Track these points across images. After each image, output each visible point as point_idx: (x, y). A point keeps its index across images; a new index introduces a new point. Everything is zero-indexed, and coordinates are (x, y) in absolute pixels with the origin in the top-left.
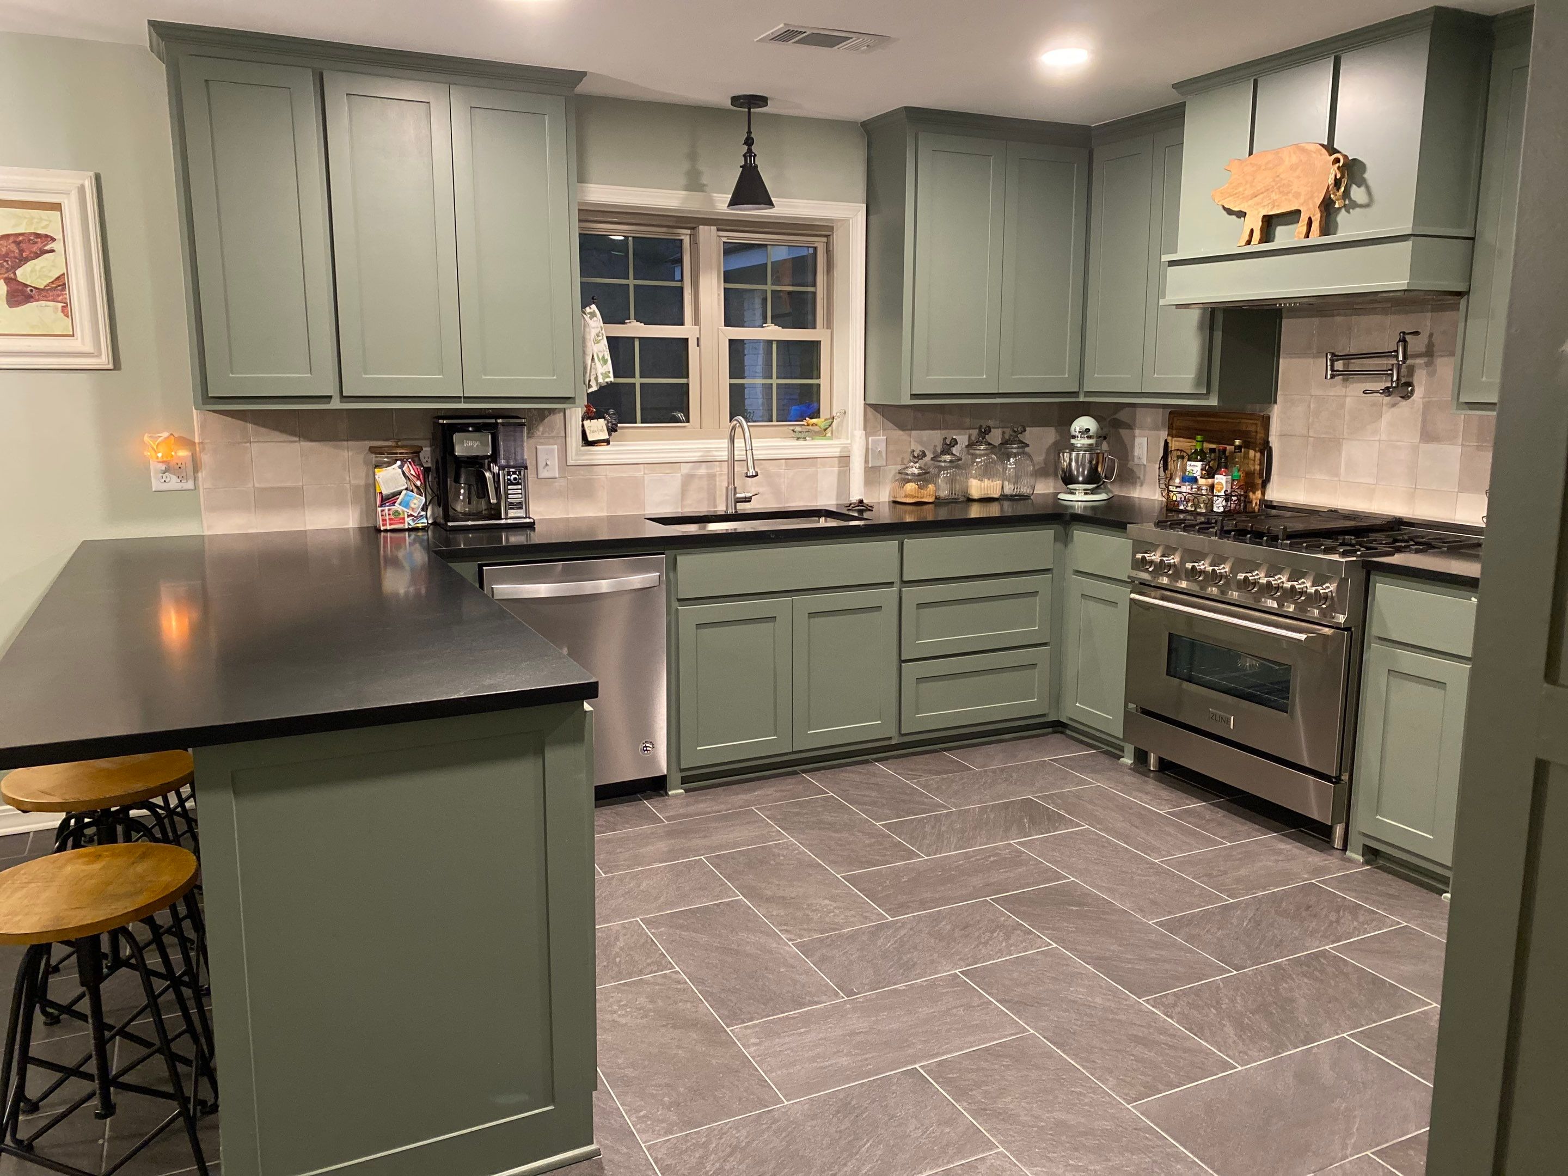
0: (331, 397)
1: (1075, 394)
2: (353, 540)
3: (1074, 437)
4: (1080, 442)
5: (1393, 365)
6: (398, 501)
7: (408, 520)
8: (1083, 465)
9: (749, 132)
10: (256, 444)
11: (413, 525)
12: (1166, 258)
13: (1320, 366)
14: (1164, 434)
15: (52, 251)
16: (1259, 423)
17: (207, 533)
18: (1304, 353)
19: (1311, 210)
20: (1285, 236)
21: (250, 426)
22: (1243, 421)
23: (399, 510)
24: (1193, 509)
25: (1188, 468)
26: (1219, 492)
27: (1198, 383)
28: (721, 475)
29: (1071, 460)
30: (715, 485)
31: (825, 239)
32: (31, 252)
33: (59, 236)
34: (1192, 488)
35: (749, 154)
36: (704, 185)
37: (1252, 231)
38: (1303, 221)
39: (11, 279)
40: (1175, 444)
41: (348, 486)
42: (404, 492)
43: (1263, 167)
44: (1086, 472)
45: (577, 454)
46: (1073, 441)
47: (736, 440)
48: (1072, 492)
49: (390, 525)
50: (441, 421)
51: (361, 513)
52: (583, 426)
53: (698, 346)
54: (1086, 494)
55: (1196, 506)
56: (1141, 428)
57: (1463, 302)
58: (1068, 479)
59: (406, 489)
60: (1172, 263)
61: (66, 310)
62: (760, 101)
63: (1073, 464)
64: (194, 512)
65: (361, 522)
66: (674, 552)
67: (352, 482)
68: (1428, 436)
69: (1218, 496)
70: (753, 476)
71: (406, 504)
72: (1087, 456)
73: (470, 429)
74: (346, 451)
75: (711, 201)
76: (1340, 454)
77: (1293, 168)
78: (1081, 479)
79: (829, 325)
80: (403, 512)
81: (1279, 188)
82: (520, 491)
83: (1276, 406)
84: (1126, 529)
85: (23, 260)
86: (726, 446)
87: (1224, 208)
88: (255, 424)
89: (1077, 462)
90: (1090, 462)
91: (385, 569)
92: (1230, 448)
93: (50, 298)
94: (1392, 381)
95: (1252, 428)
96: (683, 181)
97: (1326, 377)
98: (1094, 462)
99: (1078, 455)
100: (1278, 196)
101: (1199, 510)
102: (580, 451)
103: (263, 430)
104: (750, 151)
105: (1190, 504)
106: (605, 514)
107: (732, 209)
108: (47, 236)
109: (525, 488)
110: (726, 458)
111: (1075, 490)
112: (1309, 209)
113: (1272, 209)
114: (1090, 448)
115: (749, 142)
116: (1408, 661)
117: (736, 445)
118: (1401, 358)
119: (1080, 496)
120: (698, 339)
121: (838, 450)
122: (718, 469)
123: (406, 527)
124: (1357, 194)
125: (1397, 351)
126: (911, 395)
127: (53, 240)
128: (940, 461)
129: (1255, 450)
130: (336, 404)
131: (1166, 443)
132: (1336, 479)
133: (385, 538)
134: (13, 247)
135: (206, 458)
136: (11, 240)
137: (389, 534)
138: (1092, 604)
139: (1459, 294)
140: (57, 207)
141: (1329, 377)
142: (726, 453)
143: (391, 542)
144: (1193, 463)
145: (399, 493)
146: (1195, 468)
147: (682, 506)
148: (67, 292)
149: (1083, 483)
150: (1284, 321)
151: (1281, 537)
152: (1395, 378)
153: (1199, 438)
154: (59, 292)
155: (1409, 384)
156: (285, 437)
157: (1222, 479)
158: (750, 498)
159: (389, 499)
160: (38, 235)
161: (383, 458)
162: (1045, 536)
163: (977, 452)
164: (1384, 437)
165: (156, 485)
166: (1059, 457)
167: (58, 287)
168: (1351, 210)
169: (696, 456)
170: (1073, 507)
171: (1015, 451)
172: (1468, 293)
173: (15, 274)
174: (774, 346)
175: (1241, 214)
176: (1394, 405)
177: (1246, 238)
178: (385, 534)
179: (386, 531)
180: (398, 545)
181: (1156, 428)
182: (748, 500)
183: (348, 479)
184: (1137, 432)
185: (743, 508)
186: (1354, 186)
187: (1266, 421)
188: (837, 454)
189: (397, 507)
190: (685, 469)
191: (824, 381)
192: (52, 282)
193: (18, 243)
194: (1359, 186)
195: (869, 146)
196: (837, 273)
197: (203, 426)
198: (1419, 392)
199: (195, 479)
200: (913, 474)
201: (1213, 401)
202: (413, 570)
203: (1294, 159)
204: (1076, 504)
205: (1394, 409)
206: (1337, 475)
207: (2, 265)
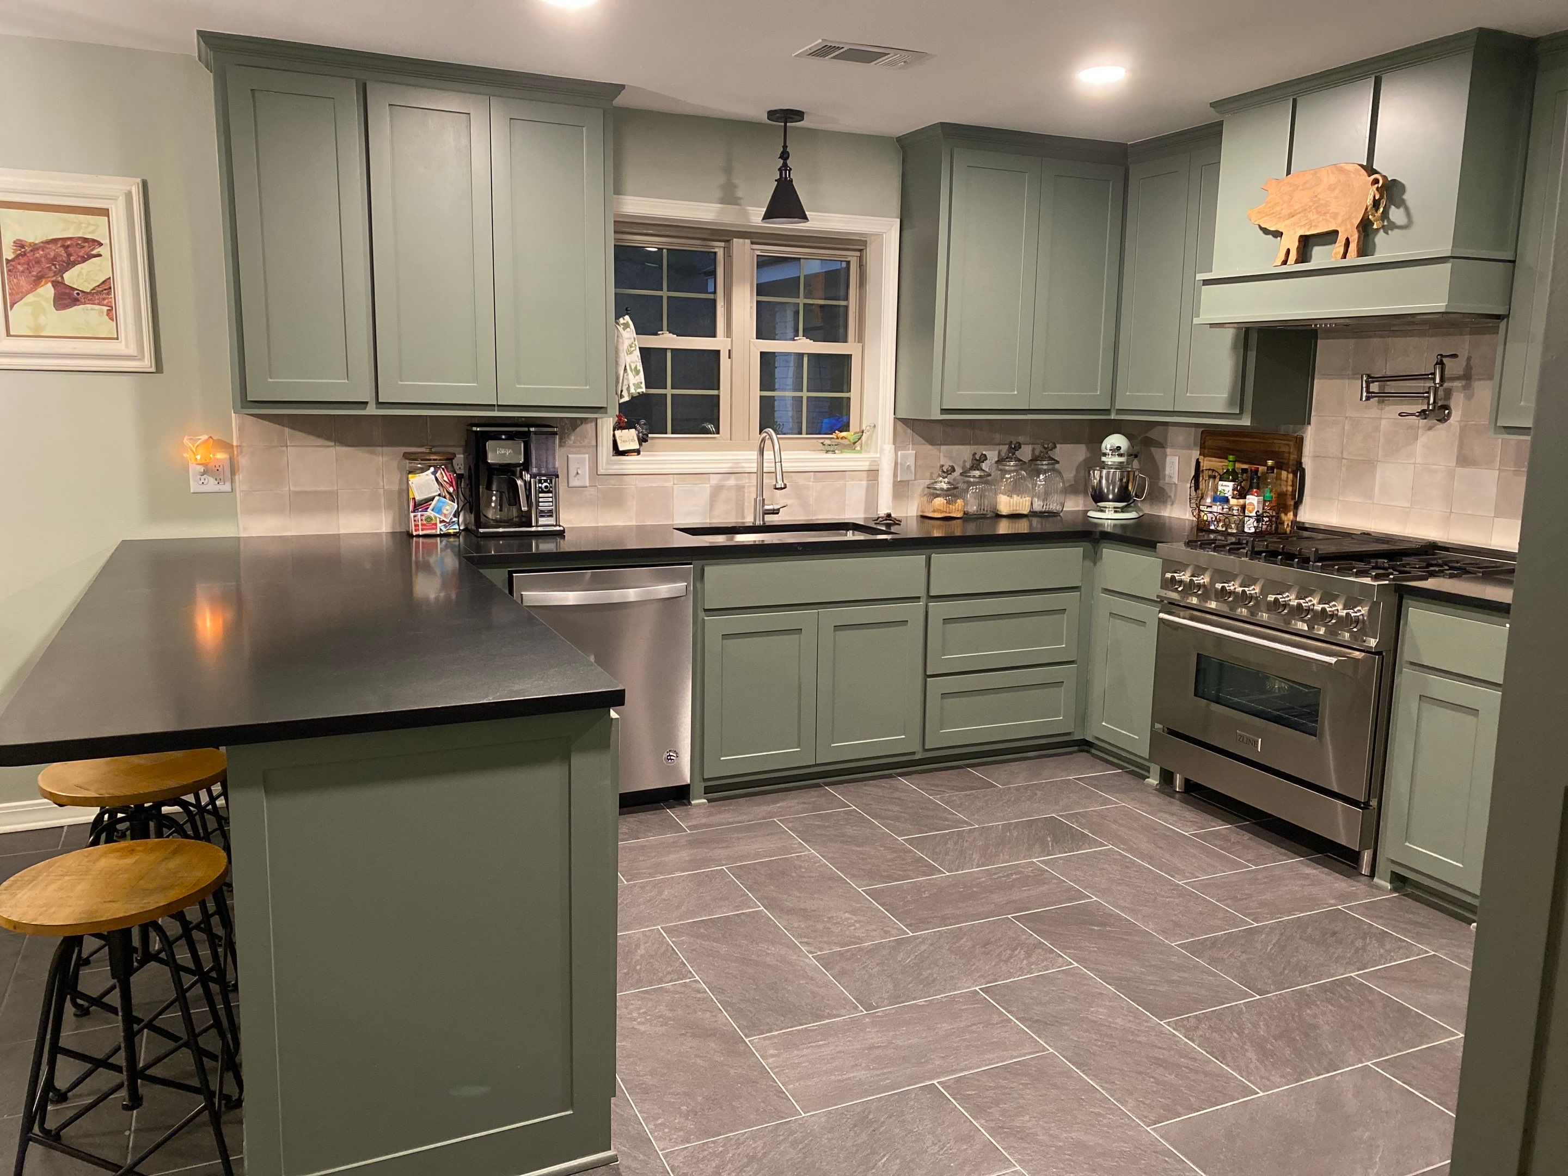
0: (367, 403)
1: (1107, 411)
2: (386, 543)
3: (1105, 455)
4: (1110, 460)
5: (1429, 388)
6: (431, 507)
7: (439, 525)
8: (1114, 483)
9: (785, 147)
10: (293, 448)
11: (445, 530)
12: (1200, 277)
13: (1355, 387)
14: (1195, 454)
15: (99, 255)
16: (1292, 443)
17: (242, 535)
18: (1339, 373)
19: (1349, 231)
20: (1321, 257)
21: (287, 430)
22: (1275, 441)
23: (432, 515)
24: (1224, 529)
25: (1220, 488)
26: (1251, 512)
27: (1231, 402)
28: (749, 487)
29: (1101, 477)
30: (744, 496)
31: (858, 254)
32: (79, 256)
33: (105, 241)
34: (1223, 508)
35: (785, 168)
36: (740, 199)
37: (1288, 251)
38: (1340, 242)
39: (59, 282)
40: (1206, 463)
41: (381, 491)
42: (437, 498)
43: (1301, 187)
44: (1116, 490)
45: (608, 463)
46: (1104, 459)
47: (765, 452)
48: (1102, 510)
49: (422, 530)
50: (474, 429)
51: (394, 518)
52: (614, 435)
53: (729, 358)
54: (1116, 512)
55: (1227, 526)
56: (1173, 447)
57: (1503, 325)
58: (1099, 497)
59: (439, 495)
60: (1207, 282)
61: (111, 313)
62: (797, 115)
63: (1104, 482)
64: (231, 514)
65: (393, 528)
66: (702, 562)
67: (386, 487)
68: (1464, 460)
69: (1249, 517)
70: (781, 489)
71: (439, 511)
72: (1118, 474)
73: (503, 437)
74: (381, 457)
75: (746, 214)
76: (1374, 477)
77: (1331, 188)
78: (1111, 497)
79: (861, 338)
80: (436, 518)
81: (1316, 208)
82: (551, 499)
83: (1310, 427)
84: (1155, 548)
85: (70, 265)
86: (755, 457)
87: (1261, 228)
88: (293, 428)
89: (1107, 480)
90: (1121, 480)
91: (416, 574)
92: (1262, 469)
93: (96, 302)
94: (1429, 404)
95: (1286, 449)
96: (718, 194)
97: (1361, 399)
98: (1125, 480)
99: (1108, 473)
100: (1315, 216)
101: (1230, 531)
102: (611, 460)
103: (298, 434)
104: (785, 165)
105: (1221, 524)
106: (634, 523)
107: (766, 223)
108: (94, 241)
109: (556, 497)
110: (755, 470)
111: (1106, 507)
112: (1346, 230)
113: (1309, 230)
114: (1120, 466)
115: (785, 156)
116: (1439, 687)
117: (765, 457)
118: (1438, 381)
119: (1109, 514)
120: (729, 351)
121: (867, 463)
122: (747, 481)
123: (438, 533)
124: (1396, 215)
125: (1434, 374)
126: (942, 410)
127: (101, 244)
128: (970, 477)
129: (1288, 472)
130: (372, 410)
131: (1198, 463)
132: (1369, 501)
133: (417, 543)
134: (63, 252)
135: (243, 461)
136: (59, 244)
137: (421, 540)
138: (1119, 622)
139: (1498, 317)
140: (105, 212)
141: (1364, 399)
142: (755, 465)
143: (423, 548)
144: (1225, 483)
145: (432, 499)
146: (1227, 488)
147: (711, 517)
148: (113, 296)
149: (1113, 501)
150: (1320, 343)
151: (1312, 559)
152: (1432, 401)
153: (1231, 458)
154: (104, 296)
155: (1446, 407)
156: (321, 442)
157: (1254, 499)
158: (779, 510)
159: (422, 505)
160: (86, 240)
161: (416, 463)
162: (1074, 553)
163: (1007, 468)
164: (1419, 460)
165: (194, 487)
166: (1090, 474)
167: (104, 292)
168: (1390, 232)
169: (725, 467)
170: (1102, 525)
171: (1045, 467)
172: (1507, 316)
173: (62, 278)
174: (806, 359)
175: (1278, 234)
176: (1430, 428)
177: (1282, 258)
178: (418, 539)
179: (418, 536)
180: (430, 550)
181: (1189, 448)
182: (775, 512)
183: (382, 484)
184: (1169, 451)
185: (771, 519)
186: (1393, 207)
187: (1300, 442)
188: (866, 468)
189: (430, 513)
190: (714, 480)
191: (854, 395)
192: (98, 286)
193: (66, 247)
194: (1398, 207)
195: (904, 162)
196: (870, 287)
197: (241, 429)
198: (1456, 416)
199: (232, 481)
200: (942, 489)
201: (1246, 421)
202: (442, 575)
203: (1333, 179)
204: (1106, 522)
205: (1431, 433)
206: (1371, 497)
207: (49, 268)
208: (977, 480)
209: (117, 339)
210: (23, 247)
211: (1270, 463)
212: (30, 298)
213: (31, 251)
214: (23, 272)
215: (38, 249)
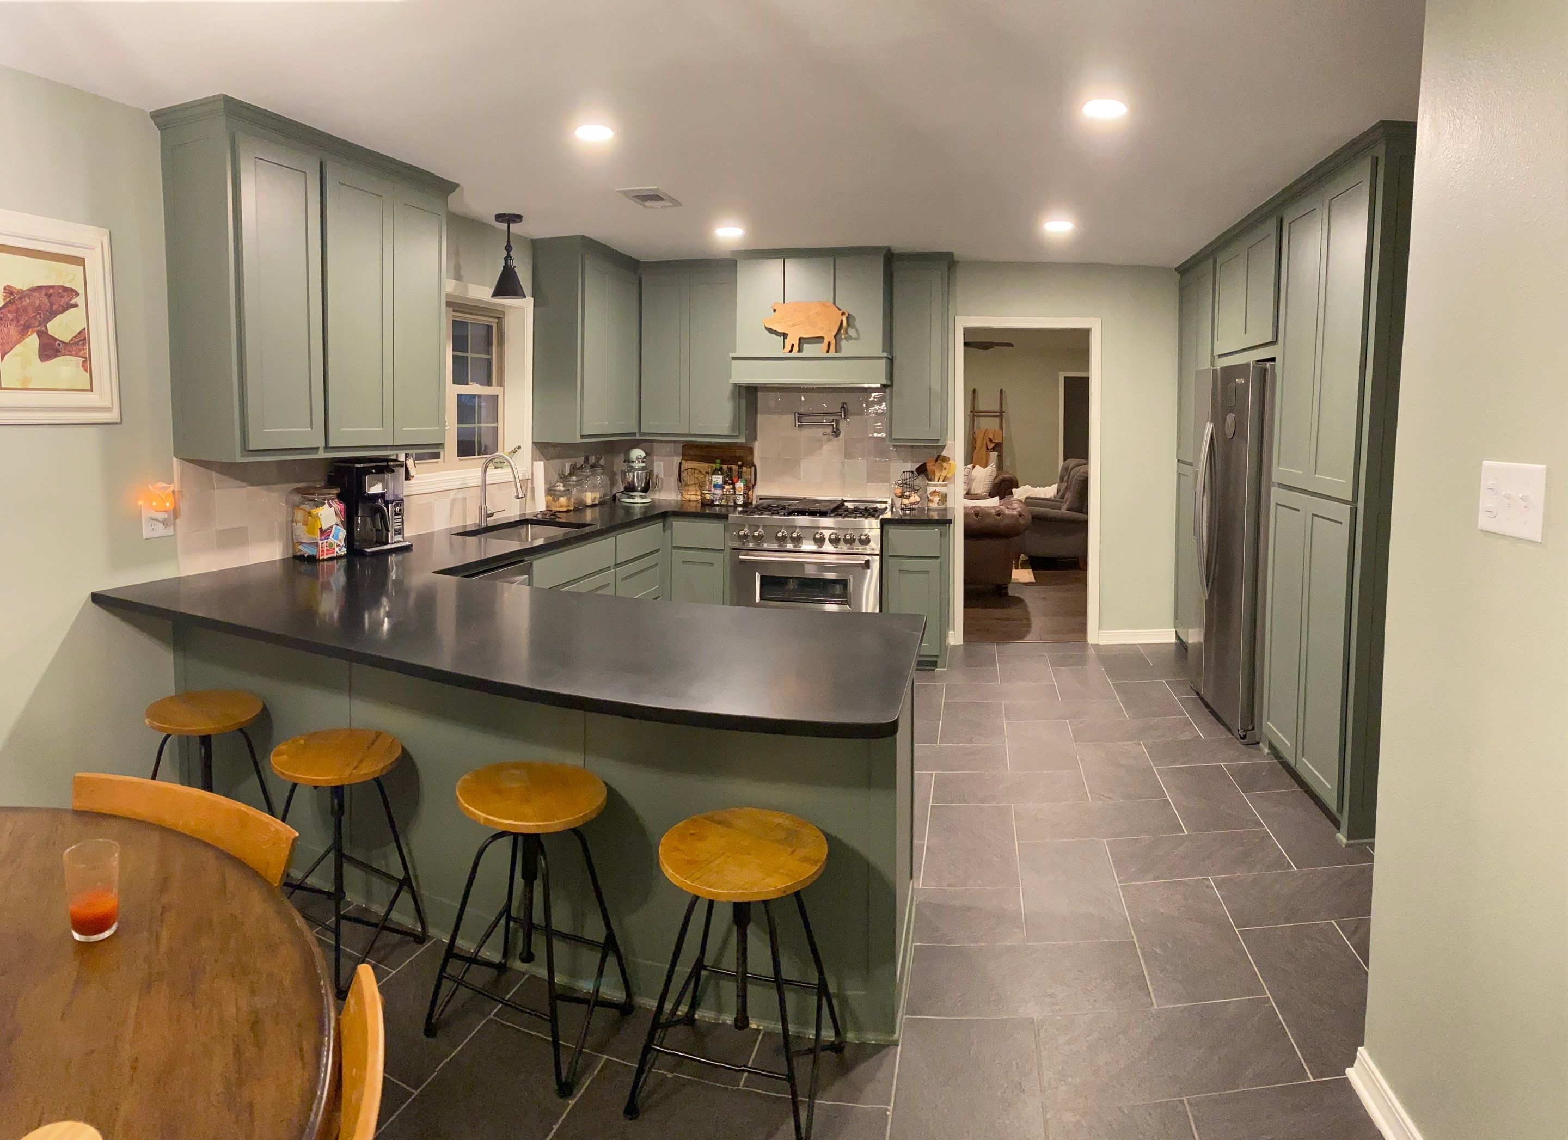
0: (318, 448)
1: (630, 434)
2: (278, 570)
3: (633, 462)
4: (637, 465)
5: (833, 421)
6: (331, 535)
7: (337, 549)
10: (218, 490)
11: (339, 554)
12: (729, 355)
13: (790, 420)
14: (679, 459)
15: (76, 305)
16: (748, 453)
18: (776, 412)
19: (830, 338)
20: (811, 350)
21: (214, 474)
22: (737, 450)
23: (332, 542)
25: (714, 479)
26: (740, 491)
27: (732, 429)
29: (634, 476)
32: (60, 305)
33: (81, 291)
36: (462, 276)
37: (793, 346)
38: (825, 343)
39: (43, 332)
40: (687, 465)
42: (335, 526)
43: (798, 311)
46: (633, 465)
49: (326, 554)
56: (658, 455)
58: (630, 489)
59: (337, 525)
60: (733, 359)
61: (87, 365)
62: (517, 218)
63: (636, 479)
68: (848, 455)
69: (739, 495)
71: (337, 538)
72: (644, 474)
73: (370, 473)
76: (800, 467)
77: (818, 313)
78: (639, 489)
79: (503, 384)
80: (335, 543)
81: (809, 324)
82: (400, 520)
83: (756, 442)
85: (53, 314)
87: (767, 329)
88: (219, 472)
89: (638, 478)
90: (646, 478)
92: (735, 467)
93: (74, 353)
94: (833, 428)
95: (746, 456)
97: (795, 426)
99: (638, 474)
100: (808, 328)
103: (226, 478)
108: (72, 290)
109: (402, 517)
110: (479, 484)
112: (827, 337)
113: (805, 334)
114: (643, 469)
118: (843, 416)
119: (638, 500)
123: (336, 556)
124: (853, 333)
125: (841, 412)
126: (581, 436)
127: (77, 294)
129: (749, 468)
130: (322, 455)
131: (681, 463)
133: (323, 565)
134: (45, 299)
136: (44, 292)
138: (690, 566)
139: (887, 386)
140: (80, 261)
141: (797, 426)
142: (480, 480)
143: (327, 569)
144: (717, 476)
145: (331, 527)
146: (718, 479)
148: (87, 347)
149: (640, 491)
152: (835, 426)
153: (718, 461)
154: (80, 347)
155: (840, 430)
157: (741, 484)
158: (493, 513)
159: (325, 533)
160: (65, 289)
161: (309, 496)
164: (824, 457)
167: (79, 344)
168: (849, 341)
169: (453, 485)
172: (891, 386)
173: (46, 328)
176: (829, 441)
177: (788, 349)
178: (323, 562)
179: (324, 560)
180: (331, 571)
181: (671, 456)
182: (492, 515)
183: (276, 517)
184: (655, 458)
185: (491, 522)
187: (751, 450)
189: (331, 540)
192: (75, 337)
193: (49, 296)
198: (841, 435)
199: (175, 525)
200: (560, 491)
201: (742, 440)
203: (819, 309)
204: (636, 505)
205: (830, 443)
206: (799, 479)
207: (34, 317)
208: (574, 483)
209: (92, 390)
210: (11, 293)
211: (740, 463)
212: (18, 348)
213: (19, 298)
214: (12, 320)
215: (25, 297)
